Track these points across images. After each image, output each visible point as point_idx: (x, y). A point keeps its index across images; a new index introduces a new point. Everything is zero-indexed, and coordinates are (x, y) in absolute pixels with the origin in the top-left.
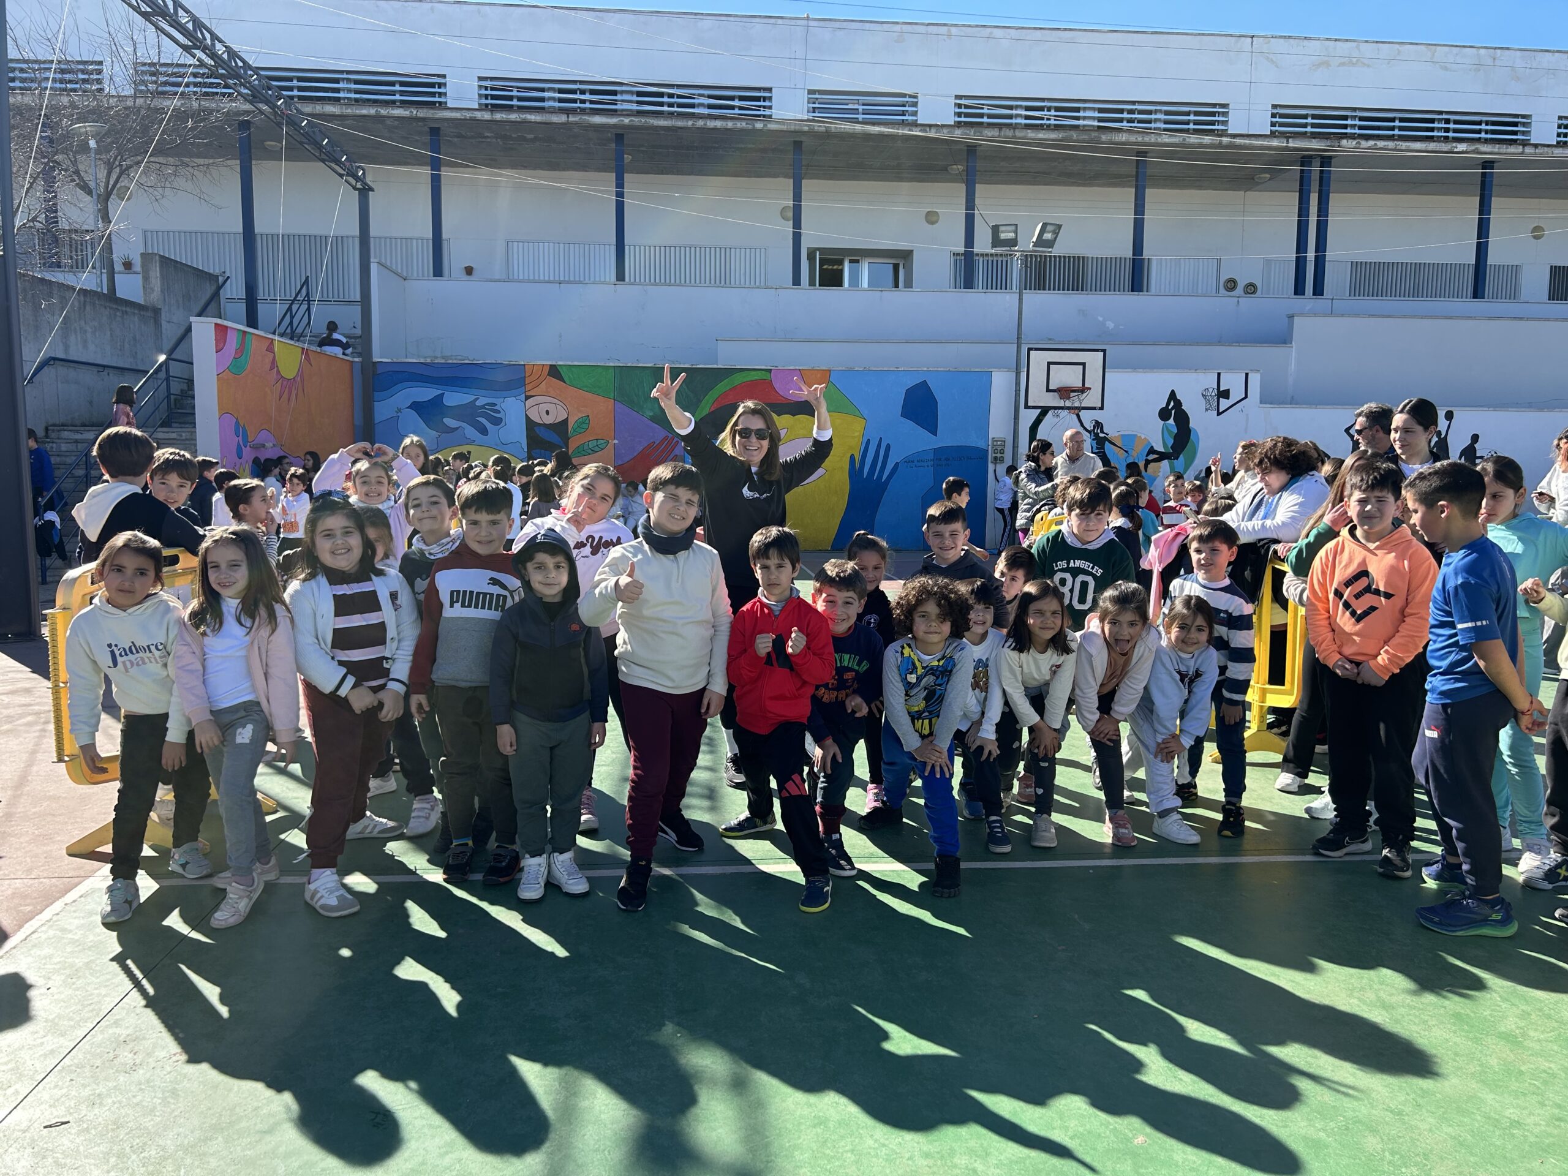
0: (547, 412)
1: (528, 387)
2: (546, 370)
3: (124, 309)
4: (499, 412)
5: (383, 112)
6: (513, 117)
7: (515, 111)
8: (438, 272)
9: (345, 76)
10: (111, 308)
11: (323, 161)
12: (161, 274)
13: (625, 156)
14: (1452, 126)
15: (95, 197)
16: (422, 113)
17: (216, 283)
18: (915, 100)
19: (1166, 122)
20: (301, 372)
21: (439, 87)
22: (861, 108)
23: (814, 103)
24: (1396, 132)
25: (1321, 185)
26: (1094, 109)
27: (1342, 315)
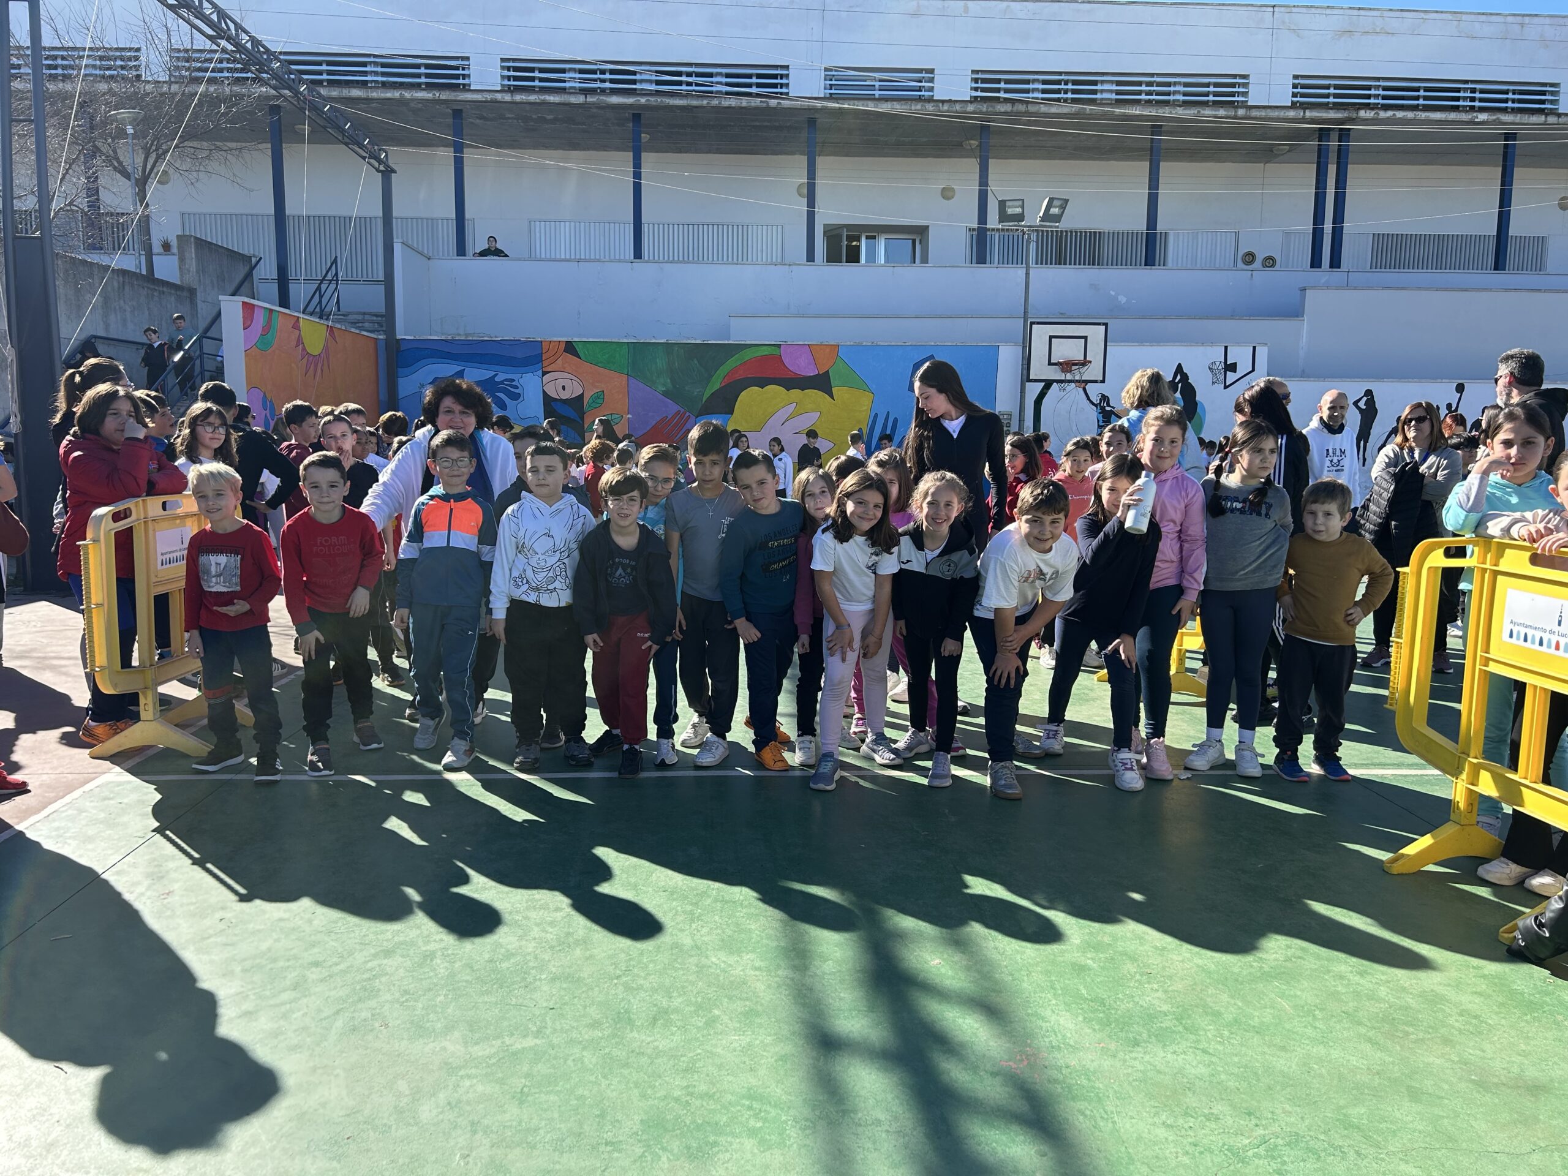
0: (564, 388)
1: (545, 363)
2: (563, 346)
3: (161, 289)
4: (517, 387)
5: (407, 95)
6: (533, 98)
7: (536, 92)
8: (461, 251)
9: (372, 59)
10: (148, 288)
11: (347, 144)
12: (196, 256)
13: (643, 135)
14: (1477, 95)
15: (133, 181)
16: (445, 95)
17: (249, 264)
18: (932, 76)
19: (1185, 94)
20: (326, 348)
21: (463, 69)
22: (877, 84)
23: (831, 80)
24: (1421, 102)
25: (1339, 157)
26: (1112, 82)
27: (1355, 288)
